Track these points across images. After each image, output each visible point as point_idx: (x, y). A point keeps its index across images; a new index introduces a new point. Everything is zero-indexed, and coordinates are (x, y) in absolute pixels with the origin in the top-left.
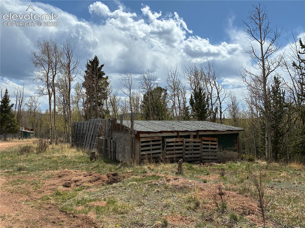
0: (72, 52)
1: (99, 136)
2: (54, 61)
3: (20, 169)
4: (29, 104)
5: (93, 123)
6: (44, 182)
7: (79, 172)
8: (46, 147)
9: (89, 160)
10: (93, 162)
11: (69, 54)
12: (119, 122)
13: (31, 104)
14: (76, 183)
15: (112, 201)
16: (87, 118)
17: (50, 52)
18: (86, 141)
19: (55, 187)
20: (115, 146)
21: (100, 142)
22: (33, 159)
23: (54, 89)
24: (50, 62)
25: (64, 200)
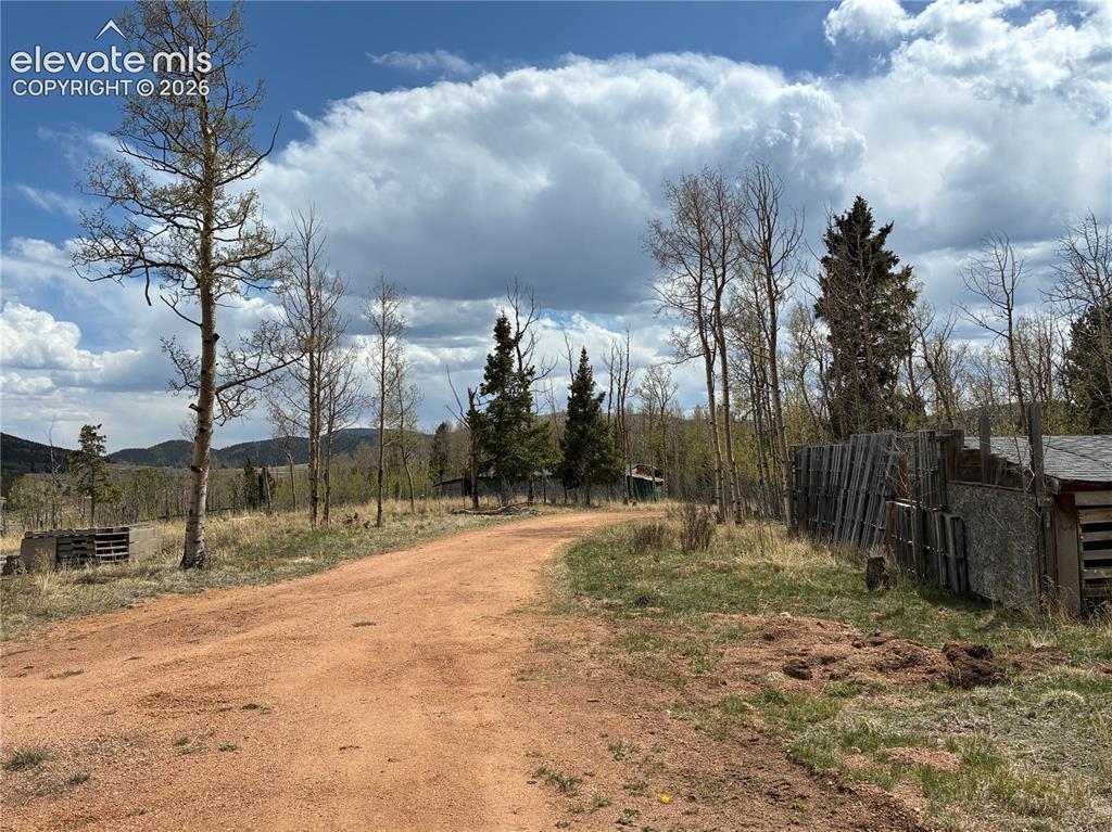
0: (775, 199)
1: (893, 497)
2: (717, 239)
3: (642, 601)
4: (645, 391)
5: (867, 450)
6: (722, 651)
7: (832, 627)
8: (710, 533)
9: (862, 586)
10: (881, 596)
11: (764, 208)
12: (973, 443)
13: (652, 389)
14: (828, 668)
15: (984, 756)
16: (837, 429)
17: (704, 213)
18: (843, 514)
19: (757, 672)
20: (965, 538)
21: (899, 522)
22: (674, 571)
23: (722, 334)
24: (704, 245)
25: (796, 724)
